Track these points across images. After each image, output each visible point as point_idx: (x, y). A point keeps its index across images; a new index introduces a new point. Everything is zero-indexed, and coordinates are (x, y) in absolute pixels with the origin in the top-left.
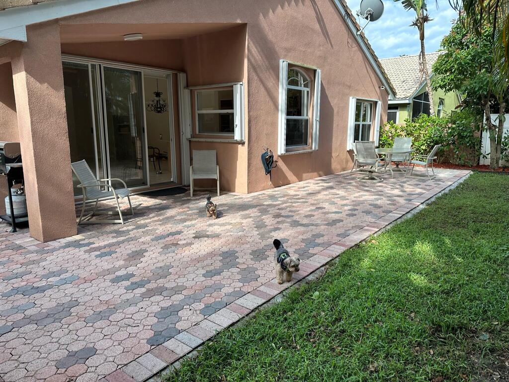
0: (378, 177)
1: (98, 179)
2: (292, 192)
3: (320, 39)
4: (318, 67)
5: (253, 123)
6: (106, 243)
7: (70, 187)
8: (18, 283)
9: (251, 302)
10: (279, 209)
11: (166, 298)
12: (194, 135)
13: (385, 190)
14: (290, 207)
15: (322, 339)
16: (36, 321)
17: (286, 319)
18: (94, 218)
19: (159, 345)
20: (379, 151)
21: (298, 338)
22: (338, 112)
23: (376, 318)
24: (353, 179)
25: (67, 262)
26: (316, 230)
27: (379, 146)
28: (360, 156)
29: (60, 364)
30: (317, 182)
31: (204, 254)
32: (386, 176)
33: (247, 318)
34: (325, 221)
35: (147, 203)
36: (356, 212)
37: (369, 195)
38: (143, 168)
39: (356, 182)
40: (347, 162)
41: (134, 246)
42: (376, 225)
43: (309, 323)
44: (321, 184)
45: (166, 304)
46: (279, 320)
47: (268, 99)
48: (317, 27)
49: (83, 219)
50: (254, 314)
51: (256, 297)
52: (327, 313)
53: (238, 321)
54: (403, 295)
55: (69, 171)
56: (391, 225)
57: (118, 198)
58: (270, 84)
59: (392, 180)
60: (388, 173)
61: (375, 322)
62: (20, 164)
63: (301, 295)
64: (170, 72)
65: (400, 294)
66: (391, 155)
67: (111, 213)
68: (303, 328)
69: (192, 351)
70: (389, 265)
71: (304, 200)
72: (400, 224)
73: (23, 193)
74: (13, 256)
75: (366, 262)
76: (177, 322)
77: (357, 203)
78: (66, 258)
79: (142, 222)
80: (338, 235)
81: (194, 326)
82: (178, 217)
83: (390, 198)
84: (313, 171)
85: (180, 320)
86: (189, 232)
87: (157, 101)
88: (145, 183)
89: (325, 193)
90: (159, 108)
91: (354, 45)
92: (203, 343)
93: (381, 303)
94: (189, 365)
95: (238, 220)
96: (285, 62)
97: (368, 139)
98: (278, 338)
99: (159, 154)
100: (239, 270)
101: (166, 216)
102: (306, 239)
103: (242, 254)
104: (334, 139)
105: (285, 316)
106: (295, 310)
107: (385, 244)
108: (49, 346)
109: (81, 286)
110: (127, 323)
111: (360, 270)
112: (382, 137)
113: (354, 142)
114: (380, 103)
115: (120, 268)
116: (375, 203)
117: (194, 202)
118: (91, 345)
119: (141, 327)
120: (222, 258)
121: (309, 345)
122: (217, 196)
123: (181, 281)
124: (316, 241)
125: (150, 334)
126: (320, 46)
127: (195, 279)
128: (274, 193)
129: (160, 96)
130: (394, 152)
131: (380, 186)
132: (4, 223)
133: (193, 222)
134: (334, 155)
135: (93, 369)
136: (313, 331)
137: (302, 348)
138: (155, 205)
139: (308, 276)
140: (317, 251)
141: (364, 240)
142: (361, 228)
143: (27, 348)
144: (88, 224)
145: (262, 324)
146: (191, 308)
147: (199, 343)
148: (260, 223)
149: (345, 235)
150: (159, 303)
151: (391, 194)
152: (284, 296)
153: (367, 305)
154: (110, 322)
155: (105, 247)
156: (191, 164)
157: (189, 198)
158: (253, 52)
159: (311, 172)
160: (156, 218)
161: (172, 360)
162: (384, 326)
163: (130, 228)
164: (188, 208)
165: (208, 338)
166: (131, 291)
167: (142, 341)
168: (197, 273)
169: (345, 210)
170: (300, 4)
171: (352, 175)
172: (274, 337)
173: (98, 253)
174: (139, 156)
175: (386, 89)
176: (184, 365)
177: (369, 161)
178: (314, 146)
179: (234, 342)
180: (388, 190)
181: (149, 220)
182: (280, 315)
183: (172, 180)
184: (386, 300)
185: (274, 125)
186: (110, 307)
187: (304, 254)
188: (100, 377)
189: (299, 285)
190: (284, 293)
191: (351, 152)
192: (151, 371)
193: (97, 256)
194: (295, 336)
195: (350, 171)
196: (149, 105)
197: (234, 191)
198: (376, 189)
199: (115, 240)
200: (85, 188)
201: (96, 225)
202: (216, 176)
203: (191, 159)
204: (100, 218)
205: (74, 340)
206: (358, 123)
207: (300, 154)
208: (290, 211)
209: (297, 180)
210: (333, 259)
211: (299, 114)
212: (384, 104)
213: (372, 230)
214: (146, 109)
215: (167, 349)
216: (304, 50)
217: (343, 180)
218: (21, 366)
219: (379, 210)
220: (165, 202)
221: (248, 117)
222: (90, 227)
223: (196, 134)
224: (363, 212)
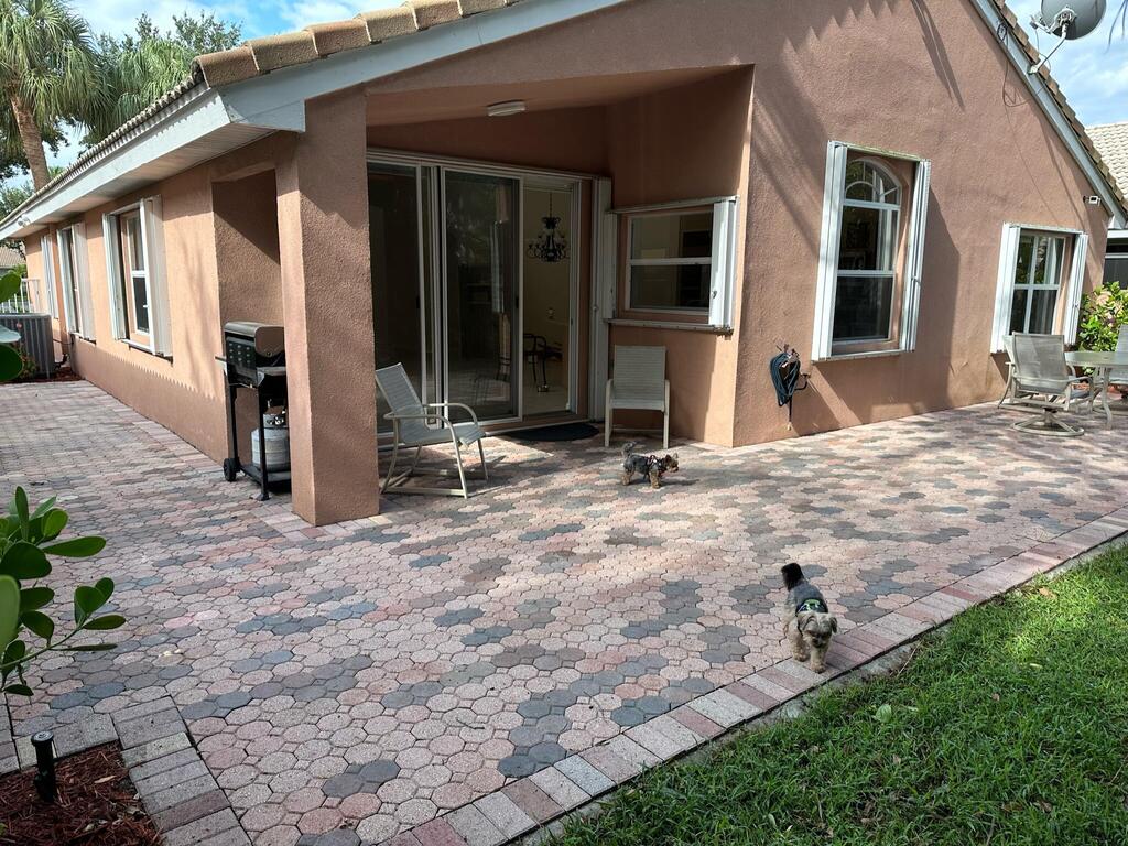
0: (1069, 422)
1: (424, 402)
2: (840, 450)
3: (932, 88)
4: (923, 156)
5: (754, 288)
6: (432, 537)
7: (370, 419)
8: (266, 607)
9: (727, 710)
10: (806, 491)
11: (542, 673)
12: (619, 313)
13: (1086, 460)
14: (835, 486)
15: (892, 822)
16: (292, 691)
17: (805, 761)
18: (413, 480)
19: (521, 777)
20: (1078, 358)
21: (831, 810)
22: (970, 262)
23: (1035, 789)
24: (1003, 424)
25: (355, 571)
26: (895, 551)
27: (1078, 342)
28: (1024, 371)
29: (330, 788)
30: (908, 427)
31: (625, 582)
32: (1093, 422)
33: (715, 746)
34: (920, 528)
35: (514, 455)
36: (1002, 512)
37: (1043, 470)
38: (510, 379)
39: (1010, 434)
40: (989, 381)
41: (484, 549)
42: (1053, 550)
43: (862, 778)
44: (918, 435)
45: (542, 686)
46: (789, 760)
47: (795, 232)
48: (926, 60)
49: (391, 481)
50: (730, 738)
51: (738, 700)
52: (908, 761)
53: (695, 749)
54: (1113, 739)
55: (369, 386)
56: (1096, 553)
57: (460, 444)
58: (800, 198)
59: (1109, 433)
60: (1099, 415)
61: (1032, 798)
62: (281, 369)
63: (848, 708)
64: (578, 178)
65: (1104, 736)
66: (1108, 370)
67: (445, 472)
68: (845, 788)
69: (590, 801)
70: (1079, 658)
71: (872, 472)
72: (1119, 552)
73: (284, 426)
74: (259, 551)
75: (1021, 643)
76: (563, 732)
77: (1008, 489)
78: (355, 562)
79: (504, 497)
80: (953, 569)
81: (597, 745)
82: (576, 493)
83: (1098, 482)
84: (899, 400)
85: (568, 727)
86: (597, 528)
87: (549, 237)
88: (512, 413)
89: (927, 457)
90: (552, 251)
91: (1021, 99)
92: (614, 789)
93: (1052, 752)
94: (582, 834)
95: (707, 509)
96: (840, 149)
97: (1048, 330)
98: (783, 803)
99: (546, 347)
100: (703, 629)
101: (551, 487)
102: (868, 572)
103: (713, 592)
104: (957, 326)
105: (804, 753)
106: (830, 743)
107: (1073, 602)
108: (313, 745)
109: (379, 626)
110: (461, 718)
111: (1003, 661)
112: (1087, 322)
113: (1011, 334)
114: (1084, 239)
115: (455, 595)
116: (1057, 490)
117: (612, 461)
118: (390, 757)
119: (488, 732)
120: (664, 596)
121: (859, 831)
122: (661, 448)
123: (575, 638)
124: (893, 579)
125: (505, 750)
126: (930, 104)
127: (603, 638)
128: (796, 449)
129: (554, 227)
130: (1117, 361)
131: (1073, 448)
132: (247, 480)
133: (607, 506)
134: (956, 362)
135: (391, 808)
136: (870, 799)
137: (839, 835)
138: (530, 461)
139: (867, 662)
140: (895, 605)
141: (1019, 586)
142: (1015, 555)
143: (274, 744)
144: (401, 494)
145: (749, 765)
146: (592, 703)
147: (606, 787)
148: (758, 520)
149: (970, 569)
150: (526, 682)
151: (1101, 470)
152: (805, 704)
153: (1012, 754)
154: (428, 711)
155: (429, 545)
156: (610, 376)
157: (601, 449)
158: (765, 128)
159: (894, 403)
160: (531, 491)
161: (547, 816)
162: (1054, 814)
163: (479, 508)
164: (599, 472)
165: (624, 778)
166: (473, 648)
167: (488, 763)
168: (610, 625)
169: (976, 506)
170: (886, 9)
171: (1000, 414)
172: (773, 800)
173: (414, 557)
174: (505, 353)
175: (1103, 204)
176: (570, 832)
177: (1048, 382)
178: (906, 342)
179: (682, 797)
180: (1096, 460)
181: (517, 495)
182: (791, 749)
183: (568, 408)
184: (1065, 747)
185: (807, 291)
186: (430, 679)
187: (862, 609)
188: (402, 828)
189: (845, 683)
190: (806, 699)
191: (1000, 357)
192: (502, 832)
193: (412, 564)
194: (824, 806)
195: (997, 403)
196: (530, 246)
197: (701, 440)
198: (1061, 455)
199: (448, 532)
200: (398, 420)
201: (414, 497)
202: (663, 405)
203: (611, 364)
204: (424, 482)
205: (358, 741)
206: (1022, 286)
207: (866, 358)
208: (836, 498)
209: (858, 421)
210: (933, 629)
211: (871, 262)
212: (1095, 241)
213: (1042, 563)
214: (525, 253)
215: (537, 789)
216: (889, 117)
217: (975, 426)
218: (262, 778)
219: (1066, 510)
220: (551, 455)
221: (745, 273)
222: (404, 500)
223: (624, 311)
224: (1022, 513)
